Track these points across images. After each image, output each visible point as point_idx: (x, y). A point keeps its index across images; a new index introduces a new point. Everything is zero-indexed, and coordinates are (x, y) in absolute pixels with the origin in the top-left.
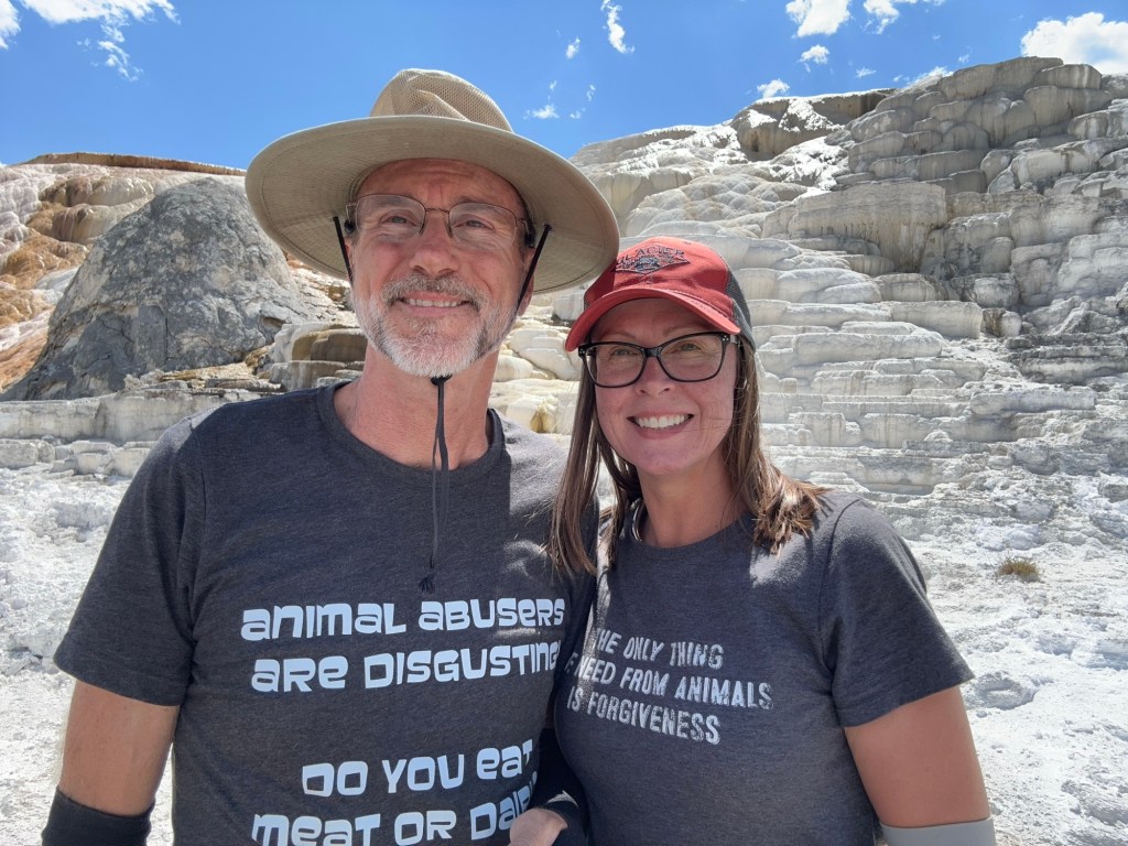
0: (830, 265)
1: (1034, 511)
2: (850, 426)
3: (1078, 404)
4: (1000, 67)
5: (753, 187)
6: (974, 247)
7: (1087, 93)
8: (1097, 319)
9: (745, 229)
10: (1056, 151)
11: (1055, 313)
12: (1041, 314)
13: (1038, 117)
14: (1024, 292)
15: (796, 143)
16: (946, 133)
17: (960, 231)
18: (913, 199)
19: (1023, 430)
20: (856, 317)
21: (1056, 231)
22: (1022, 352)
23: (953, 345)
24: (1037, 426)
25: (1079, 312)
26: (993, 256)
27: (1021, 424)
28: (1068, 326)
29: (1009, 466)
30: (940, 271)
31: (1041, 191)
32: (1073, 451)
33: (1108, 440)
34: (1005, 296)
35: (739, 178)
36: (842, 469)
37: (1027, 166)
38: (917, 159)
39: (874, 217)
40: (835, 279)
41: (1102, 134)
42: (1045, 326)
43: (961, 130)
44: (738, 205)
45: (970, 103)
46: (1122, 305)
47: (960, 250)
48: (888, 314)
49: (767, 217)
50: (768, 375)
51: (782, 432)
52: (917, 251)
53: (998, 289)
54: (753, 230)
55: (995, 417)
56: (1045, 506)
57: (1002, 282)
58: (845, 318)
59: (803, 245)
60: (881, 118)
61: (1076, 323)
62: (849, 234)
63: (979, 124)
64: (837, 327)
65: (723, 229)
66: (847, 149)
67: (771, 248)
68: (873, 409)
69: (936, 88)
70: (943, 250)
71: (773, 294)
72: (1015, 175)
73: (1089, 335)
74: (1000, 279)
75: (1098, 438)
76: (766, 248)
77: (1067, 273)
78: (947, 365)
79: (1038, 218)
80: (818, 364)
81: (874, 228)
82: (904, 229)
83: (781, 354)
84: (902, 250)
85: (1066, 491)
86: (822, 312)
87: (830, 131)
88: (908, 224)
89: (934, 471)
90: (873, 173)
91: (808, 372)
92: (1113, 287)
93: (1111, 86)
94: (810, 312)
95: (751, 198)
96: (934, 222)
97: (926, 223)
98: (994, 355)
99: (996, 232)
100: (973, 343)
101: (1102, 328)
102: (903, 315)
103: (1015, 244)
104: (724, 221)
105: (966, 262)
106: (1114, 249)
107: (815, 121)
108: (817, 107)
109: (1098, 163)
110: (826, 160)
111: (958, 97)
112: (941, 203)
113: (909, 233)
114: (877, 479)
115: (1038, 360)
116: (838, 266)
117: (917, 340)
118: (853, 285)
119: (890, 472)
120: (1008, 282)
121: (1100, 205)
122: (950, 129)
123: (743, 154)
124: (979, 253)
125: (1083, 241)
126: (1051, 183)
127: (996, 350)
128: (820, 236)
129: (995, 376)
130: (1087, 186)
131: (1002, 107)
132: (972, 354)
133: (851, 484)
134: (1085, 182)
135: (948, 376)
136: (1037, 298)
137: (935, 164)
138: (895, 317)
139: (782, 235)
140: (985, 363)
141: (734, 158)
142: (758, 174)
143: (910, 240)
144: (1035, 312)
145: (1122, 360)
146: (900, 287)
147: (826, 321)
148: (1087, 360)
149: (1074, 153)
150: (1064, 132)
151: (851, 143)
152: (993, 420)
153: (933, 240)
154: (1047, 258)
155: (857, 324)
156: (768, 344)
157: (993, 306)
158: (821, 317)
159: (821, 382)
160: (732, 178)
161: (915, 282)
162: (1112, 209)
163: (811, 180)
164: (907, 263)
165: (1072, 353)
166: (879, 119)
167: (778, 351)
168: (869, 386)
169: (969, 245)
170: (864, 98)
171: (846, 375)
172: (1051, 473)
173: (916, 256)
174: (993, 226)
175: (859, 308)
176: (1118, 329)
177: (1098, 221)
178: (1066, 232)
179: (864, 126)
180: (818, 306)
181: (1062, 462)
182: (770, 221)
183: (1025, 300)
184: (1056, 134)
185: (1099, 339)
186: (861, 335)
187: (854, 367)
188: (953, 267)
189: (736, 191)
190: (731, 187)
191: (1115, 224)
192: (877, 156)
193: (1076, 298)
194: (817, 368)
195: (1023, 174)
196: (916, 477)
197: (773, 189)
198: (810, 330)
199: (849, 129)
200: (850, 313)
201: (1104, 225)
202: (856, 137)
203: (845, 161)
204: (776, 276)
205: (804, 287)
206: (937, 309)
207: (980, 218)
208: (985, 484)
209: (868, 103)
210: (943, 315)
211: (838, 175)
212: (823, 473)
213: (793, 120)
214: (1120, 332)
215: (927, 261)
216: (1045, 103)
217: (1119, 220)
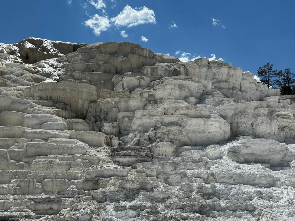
0: (48, 113)
1: (84, 218)
2: (38, 185)
3: (122, 174)
4: (120, 44)
5: (22, 74)
6: (106, 110)
7: (148, 59)
8: (142, 141)
9: (16, 93)
10: (136, 78)
11: (130, 138)
12: (126, 138)
13: (132, 65)
14: (121, 129)
15: (45, 59)
16: (101, 65)
17: (101, 104)
18: (84, 90)
19: (102, 185)
20: (55, 136)
21: (132, 107)
22: (114, 153)
23: (92, 149)
24: (106, 183)
25: (137, 138)
26: (111, 115)
27: (101, 182)
28: (133, 143)
29: (90, 200)
30: (93, 119)
31: (130, 92)
32: (113, 193)
33: (125, 188)
34: (114, 131)
35: (17, 70)
36: (25, 205)
37: (127, 82)
38: (90, 74)
39: (68, 95)
40: (49, 119)
41: (152, 74)
42: (127, 143)
43: (106, 65)
44: (15, 81)
45: (110, 55)
46: (149, 136)
47: (101, 111)
48: (69, 135)
49: (25, 89)
50: (12, 161)
51: (6, 188)
52: (85, 110)
53: (112, 128)
54: (19, 94)
55: (93, 180)
56: (88, 216)
57: (113, 125)
58: (50, 136)
59: (38, 103)
60: (78, 55)
61: (135, 142)
62: (58, 101)
63: (113, 64)
64: (46, 140)
65: (5, 92)
66: (65, 65)
67: (22, 103)
68: (48, 177)
69: (98, 47)
70: (95, 111)
71: (21, 124)
72: (123, 85)
73: (138, 147)
74: (112, 124)
75: (122, 187)
76: (20, 103)
77: (134, 123)
78: (86, 158)
79: (126, 102)
80: (34, 156)
81: (68, 99)
82: (80, 101)
83: (19, 151)
84: (79, 109)
85: (104, 209)
86: (41, 133)
87: (60, 56)
88: (82, 99)
89: (62, 203)
90: (73, 76)
91: (30, 159)
92: (147, 130)
93: (156, 57)
94: (35, 133)
95: (21, 79)
96: (91, 99)
97: (88, 99)
98: (105, 154)
99: (113, 106)
100: (99, 149)
101: (143, 145)
102: (74, 136)
103: (119, 111)
104: (7, 88)
105: (102, 116)
106: (148, 116)
107: (54, 51)
108: (55, 45)
109: (149, 84)
110: (56, 68)
111: (106, 53)
112: (95, 92)
113: (82, 103)
114: (39, 208)
115: (118, 156)
116: (51, 114)
117: (77, 147)
118: (56, 122)
119: (45, 205)
120: (115, 125)
121: (146, 99)
122: (103, 64)
123: (21, 59)
124: (107, 113)
125: (139, 112)
126: (134, 90)
127: (107, 152)
128: (47, 100)
129: (103, 162)
130: (144, 92)
131: (120, 59)
132: (97, 154)
133: (27, 211)
134: (144, 91)
135: (85, 162)
136: (125, 132)
137: (96, 77)
138: (72, 137)
139: (31, 98)
140: (101, 157)
141: (16, 60)
142: (26, 69)
143: (83, 105)
144: (124, 137)
145: (144, 157)
146: (75, 124)
147: (42, 137)
148: (133, 157)
149: (142, 80)
150: (140, 72)
151: (67, 63)
152: (92, 181)
153: (91, 106)
154: (128, 117)
155: (55, 139)
156: (14, 146)
157: (110, 134)
158: (40, 135)
159: (35, 164)
160: (13, 69)
161: (81, 123)
162: (150, 101)
163: (49, 75)
164: (81, 115)
165: (128, 154)
166: (77, 55)
167: (18, 150)
168: (54, 166)
169: (104, 110)
170: (74, 45)
171: (45, 161)
172: (103, 202)
173: (85, 112)
174: (112, 104)
175: (57, 132)
176: (148, 145)
177: (145, 105)
178: (135, 108)
179: (72, 57)
180: (39, 130)
181: (108, 197)
182: (26, 91)
183: (122, 132)
184: (138, 72)
185: (141, 149)
186: (55, 144)
187: (49, 158)
188: (98, 118)
189: (14, 75)
190: (12, 73)
191: (150, 107)
192: (75, 70)
193: (136, 133)
194: (34, 158)
195: (125, 85)
196: (55, 207)
197: (31, 77)
198: (34, 141)
199: (66, 57)
200: (52, 134)
201: (147, 107)
202: (69, 61)
203: (63, 70)
204: (23, 116)
205: (35, 122)
206: (87, 134)
207: (108, 100)
208: (78, 208)
209: (75, 48)
210: (90, 137)
211: (60, 75)
212: (15, 207)
213: (45, 49)
214: (148, 146)
215: (89, 115)
216: (134, 60)
217: (152, 106)
